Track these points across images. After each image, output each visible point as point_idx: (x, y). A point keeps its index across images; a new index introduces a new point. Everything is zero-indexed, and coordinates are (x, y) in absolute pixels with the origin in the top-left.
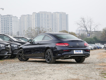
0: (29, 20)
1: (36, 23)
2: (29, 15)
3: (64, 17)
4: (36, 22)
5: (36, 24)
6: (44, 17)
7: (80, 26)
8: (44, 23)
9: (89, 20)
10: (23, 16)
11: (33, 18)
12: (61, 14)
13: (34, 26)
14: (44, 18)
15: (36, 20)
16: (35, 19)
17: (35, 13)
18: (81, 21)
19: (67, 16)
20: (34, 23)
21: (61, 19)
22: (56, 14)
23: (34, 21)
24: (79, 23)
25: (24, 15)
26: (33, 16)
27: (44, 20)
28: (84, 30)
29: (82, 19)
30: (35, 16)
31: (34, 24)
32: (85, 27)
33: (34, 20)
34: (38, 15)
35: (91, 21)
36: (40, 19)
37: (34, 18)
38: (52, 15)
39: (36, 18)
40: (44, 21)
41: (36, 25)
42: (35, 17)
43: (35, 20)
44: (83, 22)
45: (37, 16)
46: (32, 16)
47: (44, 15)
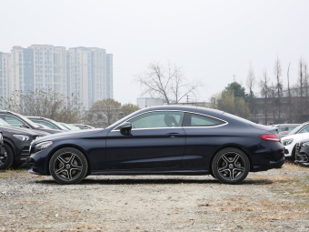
1: (23, 76)
3: (101, 62)
4: (20, 73)
5: (20, 78)
6: (44, 60)
8: (46, 76)
9: (172, 72)
11: (15, 62)
12: (93, 54)
13: (15, 85)
14: (46, 63)
15: (23, 67)
16: (20, 64)
17: (20, 48)
18: (152, 74)
19: (109, 58)
20: (15, 76)
21: (93, 66)
22: (79, 51)
23: (15, 72)
24: (146, 80)
26: (14, 58)
27: (44, 69)
28: (158, 99)
29: (155, 69)
30: (20, 56)
31: (15, 80)
32: (162, 90)
33: (15, 67)
34: (28, 55)
35: (177, 75)
36: (32, 64)
37: (17, 62)
38: (68, 56)
39: (23, 62)
40: (46, 72)
41: (21, 82)
42: (20, 60)
43: (20, 69)
44: (155, 76)
45: (24, 56)
46: (9, 55)
47: (43, 56)
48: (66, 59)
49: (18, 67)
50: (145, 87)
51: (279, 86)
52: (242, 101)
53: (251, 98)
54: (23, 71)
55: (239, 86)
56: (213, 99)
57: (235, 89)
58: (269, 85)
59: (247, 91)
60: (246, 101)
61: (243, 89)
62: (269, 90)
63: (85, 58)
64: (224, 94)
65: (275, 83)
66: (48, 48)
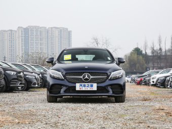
0: (11, 38)
1: (23, 43)
2: (11, 31)
3: (66, 34)
4: (22, 41)
5: (22, 44)
6: (35, 34)
8: (36, 43)
9: (104, 41)
10: (2, 32)
11: (19, 35)
12: (61, 31)
13: (19, 48)
14: (35, 36)
15: (23, 38)
16: (22, 36)
17: (21, 28)
19: (70, 33)
20: (19, 43)
21: (61, 37)
22: (54, 29)
23: (19, 40)
26: (19, 33)
29: (95, 39)
30: (22, 32)
31: (19, 45)
34: (26, 31)
35: (107, 43)
36: (28, 37)
37: (20, 35)
38: (48, 32)
39: (23, 35)
40: (36, 40)
41: (22, 46)
42: (22, 34)
44: (95, 44)
45: (24, 32)
46: (16, 31)
47: (34, 32)
48: (46, 33)
49: (20, 38)
51: (160, 49)
52: (141, 57)
53: (146, 56)
54: (23, 40)
55: (140, 49)
56: (126, 56)
57: (137, 51)
58: (155, 49)
59: (144, 52)
60: (143, 57)
61: (142, 51)
62: (155, 51)
63: (57, 33)
64: (131, 53)
65: (158, 48)
66: (37, 28)
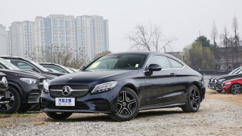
0: (28, 32)
2: (28, 22)
3: (100, 25)
4: (42, 36)
5: (42, 39)
6: (59, 25)
7: (135, 43)
8: (61, 38)
9: (153, 30)
10: (15, 25)
11: (37, 28)
12: (94, 20)
14: (60, 28)
15: (44, 31)
16: (42, 29)
17: (41, 17)
18: (138, 32)
19: (105, 23)
20: (38, 38)
21: (94, 29)
22: (84, 19)
23: (38, 35)
24: (134, 37)
25: (19, 23)
26: (37, 25)
27: (59, 32)
29: (140, 28)
30: (41, 23)
31: (38, 41)
32: (146, 44)
33: (38, 32)
34: (47, 22)
35: (156, 33)
36: (50, 29)
37: (40, 27)
38: (76, 22)
39: (43, 28)
40: (60, 34)
41: (42, 42)
42: (42, 26)
43: (42, 33)
44: (140, 34)
45: (45, 23)
46: (33, 23)
47: (58, 22)
48: (74, 24)
49: (40, 31)
50: (133, 43)
51: (236, 37)
52: (208, 50)
53: (215, 48)
54: (44, 34)
55: (206, 38)
56: (185, 49)
57: (203, 41)
58: (229, 37)
59: (212, 43)
60: (211, 50)
61: (209, 41)
62: (229, 41)
63: (88, 23)
64: (194, 45)
65: (233, 36)
66: (61, 17)
